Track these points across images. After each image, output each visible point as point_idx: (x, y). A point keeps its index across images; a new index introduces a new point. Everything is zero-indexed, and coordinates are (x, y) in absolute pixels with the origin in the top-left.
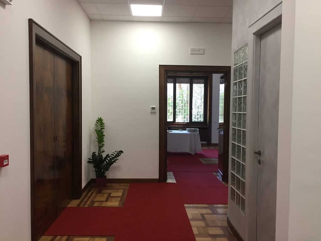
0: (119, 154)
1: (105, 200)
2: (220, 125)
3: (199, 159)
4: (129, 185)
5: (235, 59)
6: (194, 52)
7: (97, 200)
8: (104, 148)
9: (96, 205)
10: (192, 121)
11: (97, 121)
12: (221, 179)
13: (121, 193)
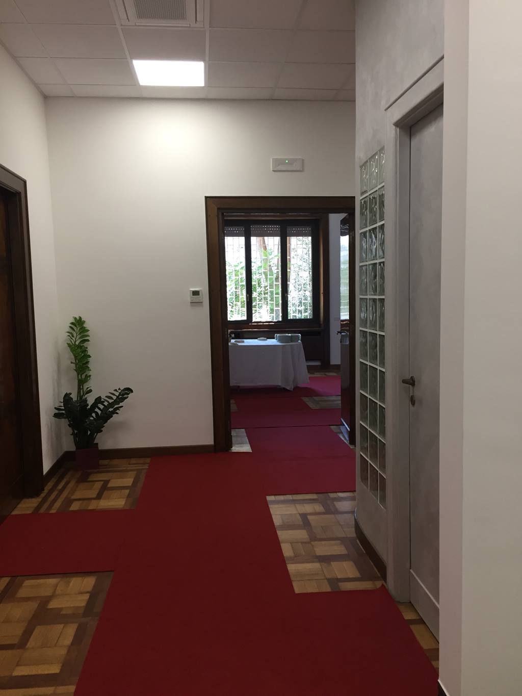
0: (123, 395)
1: (94, 496)
2: (342, 326)
3: (303, 398)
4: (148, 460)
5: (362, 180)
6: (280, 167)
7: (78, 497)
8: (91, 384)
9: (75, 507)
10: (289, 318)
11: (72, 326)
12: (347, 439)
13: (133, 479)
